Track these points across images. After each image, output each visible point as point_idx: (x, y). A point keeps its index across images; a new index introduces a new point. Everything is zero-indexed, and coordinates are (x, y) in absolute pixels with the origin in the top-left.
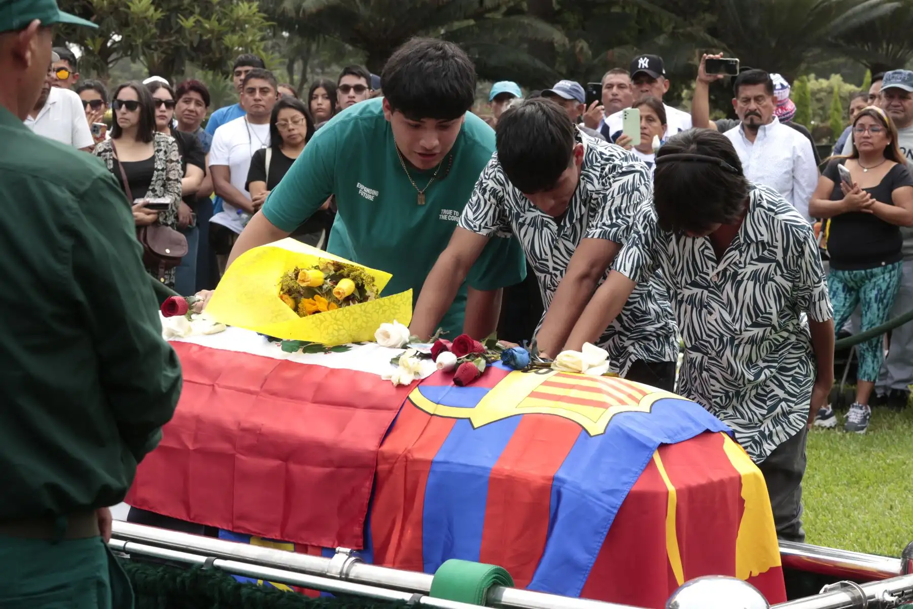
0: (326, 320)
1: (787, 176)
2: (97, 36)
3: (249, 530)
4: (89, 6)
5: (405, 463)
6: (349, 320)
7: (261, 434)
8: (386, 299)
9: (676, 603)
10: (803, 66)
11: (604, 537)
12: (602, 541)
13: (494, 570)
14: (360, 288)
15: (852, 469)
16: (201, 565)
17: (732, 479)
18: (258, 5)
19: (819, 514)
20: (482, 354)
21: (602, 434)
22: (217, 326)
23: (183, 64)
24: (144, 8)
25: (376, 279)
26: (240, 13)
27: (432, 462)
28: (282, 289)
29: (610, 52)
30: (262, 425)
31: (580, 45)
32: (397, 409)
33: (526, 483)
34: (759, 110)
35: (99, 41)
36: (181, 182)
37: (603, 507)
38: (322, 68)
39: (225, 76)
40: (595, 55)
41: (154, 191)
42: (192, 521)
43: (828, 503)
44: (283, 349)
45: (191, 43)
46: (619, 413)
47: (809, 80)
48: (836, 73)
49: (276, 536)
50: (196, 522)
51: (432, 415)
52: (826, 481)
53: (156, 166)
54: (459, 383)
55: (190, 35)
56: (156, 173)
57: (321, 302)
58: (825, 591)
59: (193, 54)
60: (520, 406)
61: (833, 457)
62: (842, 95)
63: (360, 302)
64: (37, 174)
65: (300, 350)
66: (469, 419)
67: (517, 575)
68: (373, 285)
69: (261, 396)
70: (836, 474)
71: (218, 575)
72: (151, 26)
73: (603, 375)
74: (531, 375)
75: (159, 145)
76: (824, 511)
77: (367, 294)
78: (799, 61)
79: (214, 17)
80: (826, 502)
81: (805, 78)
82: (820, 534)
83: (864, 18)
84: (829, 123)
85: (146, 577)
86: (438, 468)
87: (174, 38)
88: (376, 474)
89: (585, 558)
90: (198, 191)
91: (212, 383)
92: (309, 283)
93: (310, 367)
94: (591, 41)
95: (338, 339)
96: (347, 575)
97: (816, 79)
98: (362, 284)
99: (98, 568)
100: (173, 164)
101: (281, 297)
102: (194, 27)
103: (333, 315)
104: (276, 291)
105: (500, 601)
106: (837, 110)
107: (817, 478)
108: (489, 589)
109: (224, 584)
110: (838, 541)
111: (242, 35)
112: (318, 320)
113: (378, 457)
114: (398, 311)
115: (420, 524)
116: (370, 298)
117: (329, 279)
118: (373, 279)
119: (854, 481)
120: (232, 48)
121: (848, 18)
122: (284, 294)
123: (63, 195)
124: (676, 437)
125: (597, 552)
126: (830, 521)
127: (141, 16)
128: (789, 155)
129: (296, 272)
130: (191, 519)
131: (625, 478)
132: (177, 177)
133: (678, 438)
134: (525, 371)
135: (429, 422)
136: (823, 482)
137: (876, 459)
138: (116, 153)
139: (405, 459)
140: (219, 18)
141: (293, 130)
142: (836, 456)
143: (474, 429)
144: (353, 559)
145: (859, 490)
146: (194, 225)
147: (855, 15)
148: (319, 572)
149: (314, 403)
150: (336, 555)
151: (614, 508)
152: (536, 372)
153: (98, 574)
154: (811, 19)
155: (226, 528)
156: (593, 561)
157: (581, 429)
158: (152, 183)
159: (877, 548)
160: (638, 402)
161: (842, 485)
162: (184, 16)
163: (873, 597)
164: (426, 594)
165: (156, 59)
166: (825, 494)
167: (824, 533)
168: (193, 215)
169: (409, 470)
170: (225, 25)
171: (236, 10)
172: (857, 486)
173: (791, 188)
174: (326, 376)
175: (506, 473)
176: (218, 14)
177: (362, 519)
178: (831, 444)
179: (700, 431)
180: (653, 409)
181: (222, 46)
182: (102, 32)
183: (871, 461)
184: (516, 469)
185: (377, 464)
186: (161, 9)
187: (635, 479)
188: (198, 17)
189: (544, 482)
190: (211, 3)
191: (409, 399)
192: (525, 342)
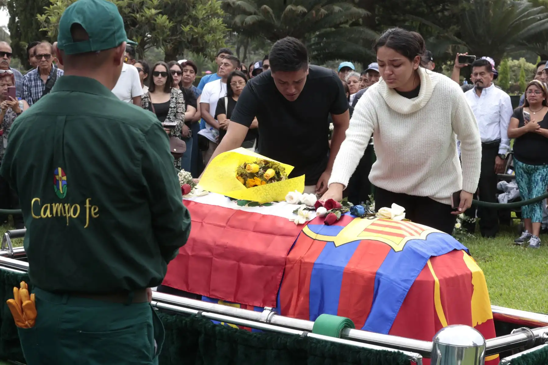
0: (260, 190)
1: (496, 115)
2: (139, 36)
3: (217, 297)
4: (135, 20)
5: (300, 264)
6: (272, 190)
7: (227, 248)
8: (291, 179)
9: (438, 338)
10: (505, 54)
11: (401, 304)
12: (400, 305)
13: (346, 320)
14: (278, 173)
15: (528, 267)
16: (196, 315)
17: (467, 274)
18: (223, 20)
19: (511, 290)
20: (339, 208)
21: (401, 251)
22: (204, 192)
23: (183, 50)
24: (163, 22)
25: (286, 169)
26: (213, 24)
27: (314, 264)
28: (238, 174)
30: (227, 243)
32: (296, 236)
33: (362, 277)
34: (482, 79)
35: (140, 38)
36: (184, 114)
37: (401, 288)
38: (255, 52)
39: (205, 57)
41: (169, 118)
42: (189, 292)
43: (516, 285)
44: (238, 204)
45: (188, 39)
46: (410, 240)
47: (508, 61)
48: (523, 57)
49: (231, 300)
50: (191, 292)
51: (314, 239)
53: (170, 106)
54: (327, 224)
55: (187, 35)
56: (170, 109)
57: (258, 180)
58: (514, 333)
59: (188, 45)
60: (359, 235)
61: (519, 261)
62: (526, 68)
63: (278, 181)
64: (124, 122)
65: (247, 205)
66: (333, 242)
67: (357, 322)
68: (284, 172)
69: (226, 228)
70: (520, 269)
71: (204, 320)
72: (167, 30)
73: (402, 220)
74: (365, 220)
75: (173, 95)
76: (514, 289)
77: (281, 177)
78: (503, 51)
79: (199, 26)
81: (507, 60)
82: (511, 301)
83: (538, 30)
84: (518, 83)
85: (167, 320)
86: (317, 267)
87: (179, 37)
88: (285, 269)
89: (391, 314)
90: (192, 119)
91: (201, 221)
92: (251, 171)
93: (252, 214)
95: (266, 199)
96: (270, 321)
97: (512, 60)
98: (279, 171)
99: (148, 317)
100: (180, 104)
101: (237, 178)
102: (189, 31)
103: (264, 187)
104: (235, 174)
105: (348, 336)
106: (523, 76)
107: (511, 271)
108: (342, 330)
109: (207, 325)
110: (521, 304)
111: (214, 35)
112: (256, 190)
113: (286, 261)
114: (297, 186)
115: (308, 295)
116: (283, 179)
117: (262, 169)
118: (284, 169)
119: (529, 274)
120: (209, 42)
121: (529, 30)
122: (239, 176)
123: (137, 132)
124: (439, 253)
125: (398, 311)
126: (517, 294)
127: (162, 25)
128: (498, 104)
129: (245, 165)
130: (188, 290)
131: (412, 274)
132: (181, 111)
133: (440, 253)
134: (362, 218)
135: (313, 243)
136: (513, 274)
137: (541, 261)
138: (150, 98)
139: (300, 262)
140: (202, 26)
141: (239, 87)
142: (521, 260)
143: (336, 247)
144: (273, 313)
145: (532, 278)
146: (190, 136)
147: (532, 28)
148: (255, 319)
149: (254, 232)
150: (264, 311)
151: (407, 289)
152: (368, 218)
153: (148, 321)
154: (509, 30)
155: (206, 295)
156: (396, 315)
157: (391, 248)
158: (168, 114)
159: (541, 308)
160: (420, 234)
161: (523, 275)
162: (184, 25)
163: (538, 336)
164: (310, 331)
165: (169, 47)
166: (515, 280)
167: (514, 300)
168: (190, 131)
169: (302, 267)
170: (205, 30)
171: (211, 22)
172: (531, 276)
173: (499, 121)
174: (260, 218)
175: (352, 270)
176: (201, 24)
177: (276, 292)
178: (518, 253)
179: (451, 250)
180: (427, 238)
181: (204, 41)
182: (142, 33)
183: (538, 263)
184: (357, 268)
185: (286, 264)
186: (172, 22)
187: (418, 274)
188: (191, 26)
189: (371, 275)
190: (198, 19)
191: (303, 231)
192: (363, 202)
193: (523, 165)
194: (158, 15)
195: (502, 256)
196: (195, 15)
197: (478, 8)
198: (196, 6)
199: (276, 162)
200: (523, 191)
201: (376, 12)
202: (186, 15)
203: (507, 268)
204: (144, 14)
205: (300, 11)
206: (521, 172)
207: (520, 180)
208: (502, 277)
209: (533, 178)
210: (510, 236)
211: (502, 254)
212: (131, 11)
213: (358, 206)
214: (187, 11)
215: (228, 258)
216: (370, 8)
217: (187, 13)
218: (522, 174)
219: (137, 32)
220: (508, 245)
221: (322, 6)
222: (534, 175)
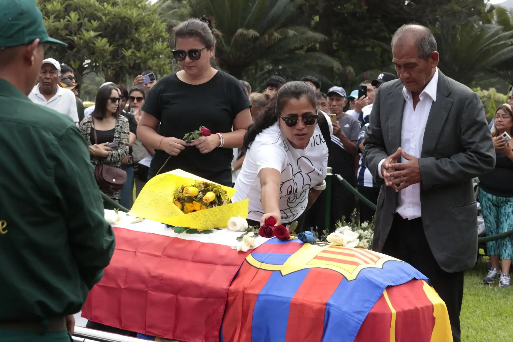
0: (199, 216)
2: (77, 60)
3: (154, 334)
4: (72, 43)
5: (243, 296)
6: (212, 216)
7: (162, 279)
11: (354, 337)
12: (353, 339)
14: (218, 197)
15: (498, 307)
17: (427, 307)
18: (167, 44)
19: (479, 332)
21: (354, 280)
22: (137, 219)
23: (124, 76)
24: (103, 45)
25: (227, 192)
26: (157, 48)
27: (258, 295)
28: (175, 198)
29: (365, 73)
30: (163, 274)
31: (349, 69)
32: (239, 266)
33: (311, 308)
35: (78, 63)
37: (353, 320)
40: (356, 75)
42: (123, 329)
44: (175, 232)
45: (129, 65)
46: (365, 268)
47: (477, 90)
48: (493, 87)
49: (170, 337)
50: (125, 329)
51: (259, 269)
52: (483, 314)
55: (129, 60)
56: (114, 139)
57: (197, 205)
59: (130, 71)
60: (308, 264)
62: (496, 99)
63: (219, 205)
65: (185, 232)
66: (280, 271)
68: (226, 196)
69: (163, 258)
70: (488, 310)
72: (107, 54)
73: (355, 247)
75: (119, 123)
76: (482, 330)
77: (222, 201)
78: (472, 80)
79: (142, 50)
80: (483, 326)
81: (475, 89)
83: (509, 56)
84: (488, 115)
86: (261, 298)
87: (119, 62)
88: (227, 302)
91: (134, 251)
92: (189, 194)
93: (191, 242)
94: (354, 67)
95: (206, 226)
97: (482, 90)
98: (220, 195)
100: (125, 135)
101: (174, 203)
102: (130, 55)
103: (203, 213)
104: (171, 199)
106: (493, 108)
107: (478, 312)
111: (158, 61)
112: (195, 216)
113: (228, 293)
114: (240, 211)
115: (251, 330)
116: (224, 203)
117: (201, 192)
118: (226, 192)
119: (499, 314)
120: (152, 68)
121: (499, 56)
122: (176, 200)
123: (50, 137)
124: (397, 282)
126: (485, 336)
127: (102, 49)
129: (183, 188)
130: (122, 327)
131: (367, 305)
132: (127, 142)
135: (257, 273)
139: (243, 293)
140: (145, 51)
142: (489, 300)
143: (282, 276)
145: (502, 319)
147: (503, 54)
149: (193, 262)
151: (361, 321)
152: (318, 245)
154: (478, 56)
155: (141, 332)
157: (343, 277)
160: (376, 262)
161: (492, 316)
162: (125, 49)
165: (110, 73)
166: (482, 321)
169: (245, 299)
170: (148, 55)
171: (155, 46)
172: (500, 317)
174: (199, 247)
175: (300, 301)
176: (144, 49)
178: (486, 293)
179: (410, 279)
180: (384, 266)
181: (147, 67)
182: (80, 57)
183: (509, 303)
184: (305, 299)
185: (228, 297)
186: (112, 45)
187: (373, 305)
188: (133, 50)
189: (320, 306)
190: (141, 42)
191: (246, 260)
192: (312, 228)
193: (492, 197)
194: (98, 38)
195: (469, 296)
196: (137, 38)
197: (445, 32)
198: (139, 29)
199: (216, 184)
200: (491, 225)
201: (335, 37)
202: (128, 38)
203: (474, 309)
204: (82, 37)
205: (251, 35)
206: (490, 205)
207: (488, 213)
208: (469, 318)
209: (503, 211)
210: (478, 275)
211: (469, 294)
212: (68, 34)
213: (307, 232)
214: (129, 34)
215: (164, 291)
216: (327, 32)
217: (129, 36)
218: (490, 208)
219: (75, 56)
220: (476, 284)
221: (276, 30)
222: (504, 207)
